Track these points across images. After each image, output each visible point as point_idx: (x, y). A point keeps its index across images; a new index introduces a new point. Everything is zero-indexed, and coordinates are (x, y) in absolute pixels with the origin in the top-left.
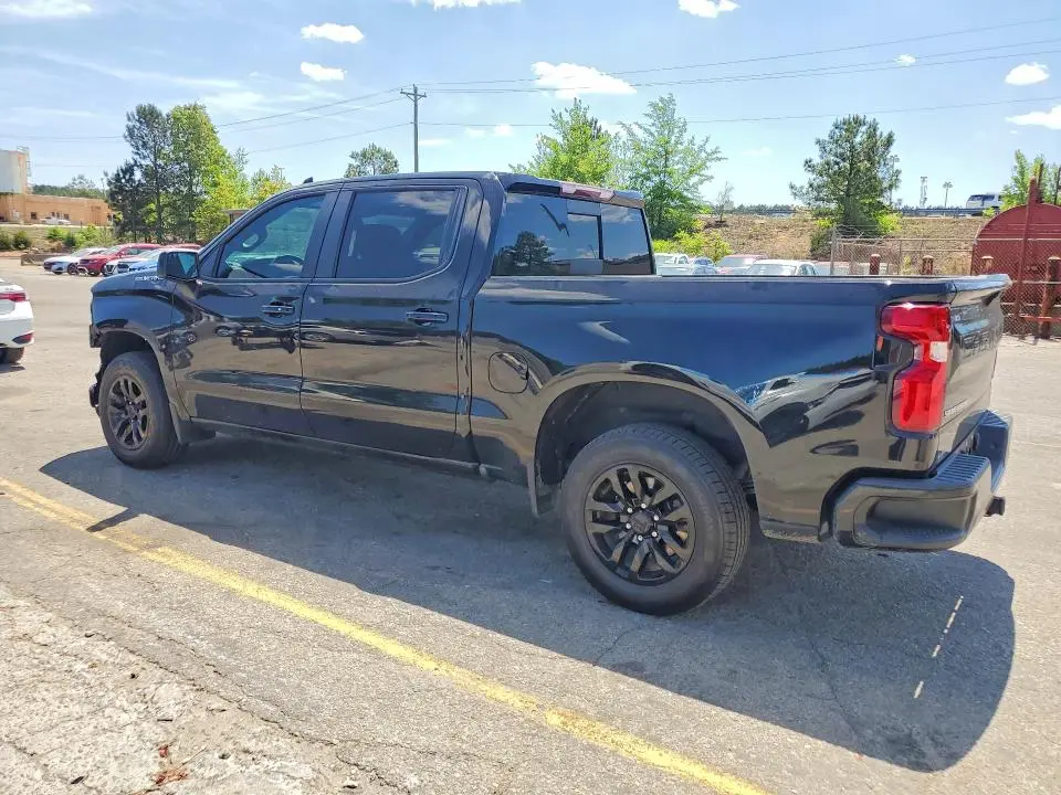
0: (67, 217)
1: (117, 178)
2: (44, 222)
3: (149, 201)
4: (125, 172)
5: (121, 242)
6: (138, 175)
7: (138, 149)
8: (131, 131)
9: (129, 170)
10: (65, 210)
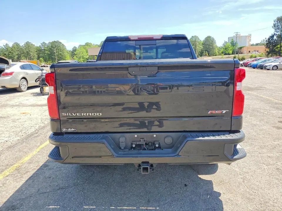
0: (258, 51)
1: (269, 39)
2: (251, 53)
3: (278, 45)
4: (271, 37)
5: (268, 57)
6: (275, 37)
7: (276, 30)
8: (274, 25)
9: (273, 36)
10: (257, 49)
